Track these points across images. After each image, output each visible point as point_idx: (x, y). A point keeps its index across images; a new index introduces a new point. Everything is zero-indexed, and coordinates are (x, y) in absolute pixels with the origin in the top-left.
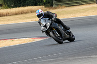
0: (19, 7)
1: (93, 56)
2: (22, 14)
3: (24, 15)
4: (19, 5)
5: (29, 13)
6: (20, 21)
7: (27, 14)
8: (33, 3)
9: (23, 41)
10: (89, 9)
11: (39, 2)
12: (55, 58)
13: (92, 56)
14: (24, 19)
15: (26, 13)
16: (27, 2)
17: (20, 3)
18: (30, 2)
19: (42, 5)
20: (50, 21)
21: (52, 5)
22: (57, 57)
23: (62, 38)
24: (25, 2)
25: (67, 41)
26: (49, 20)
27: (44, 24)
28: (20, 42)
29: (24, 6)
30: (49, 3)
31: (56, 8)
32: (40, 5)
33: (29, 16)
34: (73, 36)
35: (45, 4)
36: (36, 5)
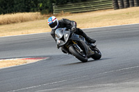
0: (4, 14)
2: (8, 23)
3: (11, 26)
4: (5, 11)
5: (18, 22)
6: (5, 34)
7: (15, 24)
8: (24, 8)
9: (10, 63)
10: (104, 17)
11: (33, 7)
12: (56, 87)
14: (11, 31)
15: (14, 22)
16: (15, 6)
17: (6, 8)
18: (20, 6)
19: (37, 11)
20: (69, 32)
21: (51, 12)
22: (59, 86)
23: (86, 54)
24: (13, 7)
25: (91, 59)
26: (67, 30)
27: (61, 36)
28: (5, 64)
29: (10, 12)
30: (47, 8)
31: (57, 16)
32: (34, 11)
33: (18, 27)
34: (98, 51)
35: (41, 10)
36: (28, 11)
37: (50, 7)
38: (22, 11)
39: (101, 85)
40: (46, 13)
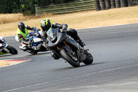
1: (92, 86)
8: (7, 9)
11: (16, 8)
13: (90, 86)
18: (2, 7)
19: (20, 12)
21: (33, 13)
30: (29, 9)
31: (39, 17)
32: (16, 12)
35: (23, 11)
36: (10, 12)
37: (32, 8)
38: (5, 13)
39: (83, 87)
40: (28, 15)
